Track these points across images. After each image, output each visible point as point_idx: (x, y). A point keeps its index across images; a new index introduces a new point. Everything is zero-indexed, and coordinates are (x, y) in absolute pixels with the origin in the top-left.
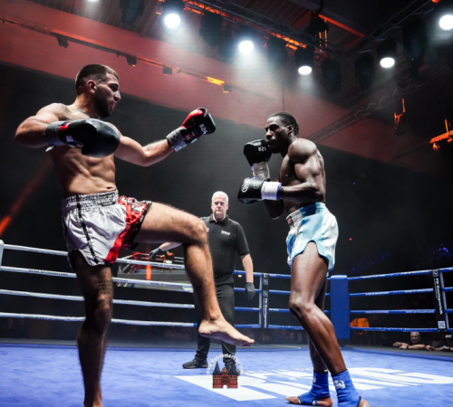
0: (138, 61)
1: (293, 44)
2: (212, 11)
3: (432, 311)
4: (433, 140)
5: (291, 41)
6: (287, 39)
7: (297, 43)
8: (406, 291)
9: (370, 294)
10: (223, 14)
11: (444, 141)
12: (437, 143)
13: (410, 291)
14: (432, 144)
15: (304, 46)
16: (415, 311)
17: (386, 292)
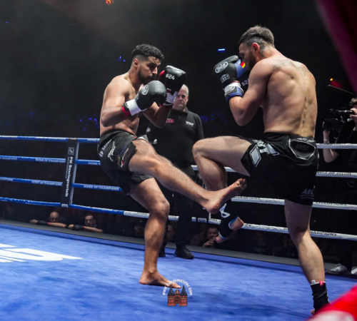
3: (60, 184)
8: (37, 159)
16: (42, 182)
17: (15, 158)
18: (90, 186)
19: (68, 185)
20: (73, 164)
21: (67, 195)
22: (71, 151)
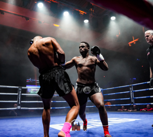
0: (29, 19)
1: (82, 12)
2: (54, 2)
4: (129, 43)
5: (81, 12)
6: (80, 11)
7: (83, 12)
8: (120, 93)
9: (109, 94)
10: (58, 3)
11: (133, 43)
12: (131, 44)
13: (122, 93)
14: (129, 45)
15: (86, 13)
17: (115, 94)
18: (138, 98)
19: (132, 99)
20: (132, 92)
21: (132, 101)
22: (131, 89)
